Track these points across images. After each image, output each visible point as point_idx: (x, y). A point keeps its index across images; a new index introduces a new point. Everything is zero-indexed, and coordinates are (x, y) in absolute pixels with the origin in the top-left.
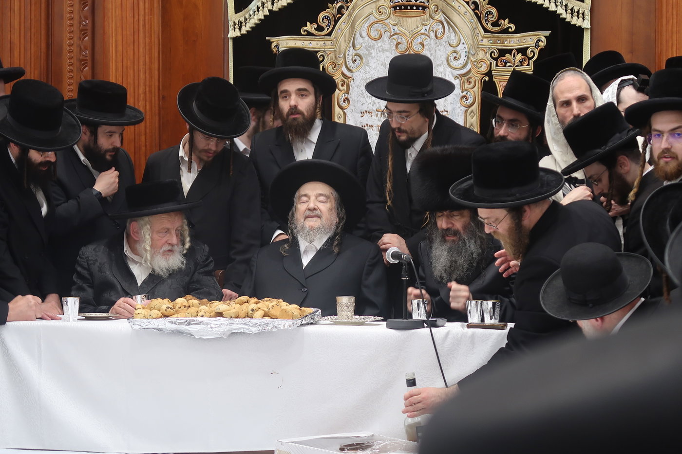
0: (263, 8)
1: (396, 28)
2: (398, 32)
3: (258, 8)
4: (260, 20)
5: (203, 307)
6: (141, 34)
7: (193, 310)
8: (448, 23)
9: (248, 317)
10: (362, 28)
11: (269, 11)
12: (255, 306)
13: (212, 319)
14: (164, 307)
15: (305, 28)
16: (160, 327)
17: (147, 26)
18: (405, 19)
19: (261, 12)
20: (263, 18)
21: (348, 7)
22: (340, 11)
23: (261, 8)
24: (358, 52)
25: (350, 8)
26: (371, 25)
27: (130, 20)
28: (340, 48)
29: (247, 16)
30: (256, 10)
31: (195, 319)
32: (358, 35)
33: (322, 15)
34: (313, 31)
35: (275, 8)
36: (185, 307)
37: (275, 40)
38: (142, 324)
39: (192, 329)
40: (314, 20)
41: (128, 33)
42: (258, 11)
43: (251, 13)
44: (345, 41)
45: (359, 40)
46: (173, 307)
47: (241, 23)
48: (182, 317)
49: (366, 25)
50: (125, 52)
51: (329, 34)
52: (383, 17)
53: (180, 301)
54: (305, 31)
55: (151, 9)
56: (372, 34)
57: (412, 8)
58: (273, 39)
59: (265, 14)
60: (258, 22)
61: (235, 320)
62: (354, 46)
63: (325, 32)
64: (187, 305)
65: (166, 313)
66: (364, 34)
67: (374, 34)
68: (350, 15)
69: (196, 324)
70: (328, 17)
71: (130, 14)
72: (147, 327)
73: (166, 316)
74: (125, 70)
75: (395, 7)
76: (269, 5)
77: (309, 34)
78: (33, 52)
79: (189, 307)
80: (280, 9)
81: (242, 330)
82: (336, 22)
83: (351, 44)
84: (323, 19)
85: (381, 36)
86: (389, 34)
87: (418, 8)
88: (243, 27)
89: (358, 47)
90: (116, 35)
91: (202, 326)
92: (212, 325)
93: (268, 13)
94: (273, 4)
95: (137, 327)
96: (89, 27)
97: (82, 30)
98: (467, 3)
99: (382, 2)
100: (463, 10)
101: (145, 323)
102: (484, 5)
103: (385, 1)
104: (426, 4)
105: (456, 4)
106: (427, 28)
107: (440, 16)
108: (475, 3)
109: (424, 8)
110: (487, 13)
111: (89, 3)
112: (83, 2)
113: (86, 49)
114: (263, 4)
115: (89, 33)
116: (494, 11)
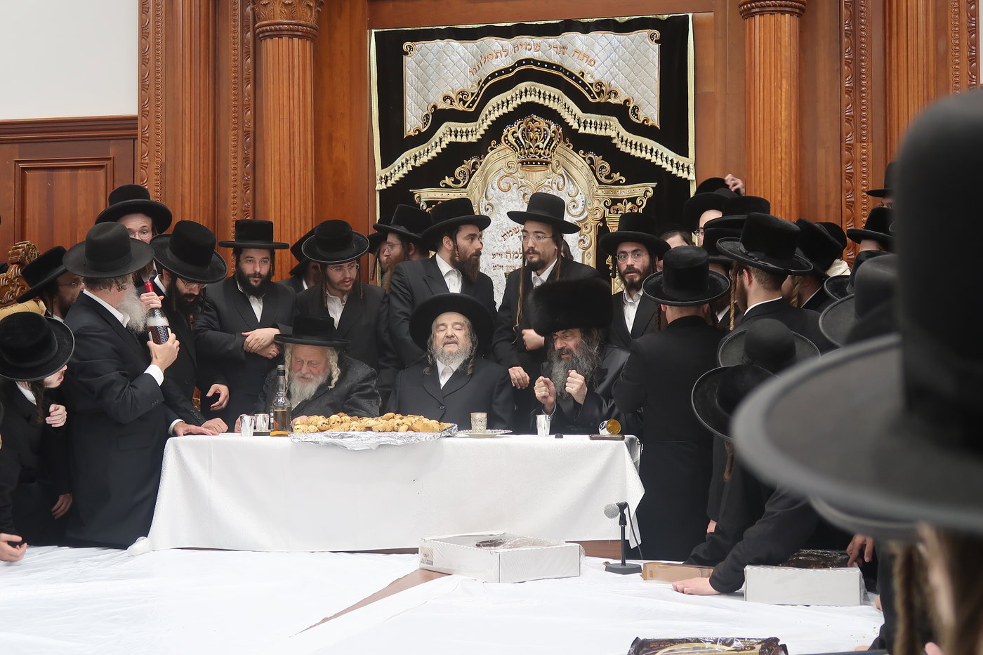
0: (407, 164)
1: (523, 180)
2: (525, 184)
3: (403, 164)
4: (404, 174)
5: (355, 422)
6: (297, 188)
7: (346, 425)
8: (567, 176)
9: (394, 431)
10: (494, 180)
11: (412, 166)
12: (400, 422)
13: (362, 432)
14: (320, 423)
15: (444, 181)
16: (316, 440)
17: (302, 181)
18: (530, 173)
19: (405, 168)
20: (407, 173)
21: (481, 163)
22: (474, 166)
23: (405, 164)
24: (490, 202)
25: (483, 164)
26: (501, 178)
27: (287, 174)
29: (392, 171)
30: (400, 166)
31: (348, 433)
32: (490, 187)
33: (458, 170)
34: (451, 184)
35: (418, 165)
36: (338, 422)
37: (417, 192)
38: (301, 438)
39: (345, 441)
40: (452, 174)
41: (286, 186)
42: (403, 167)
43: (396, 168)
44: (479, 191)
45: (491, 192)
46: (328, 423)
47: (387, 177)
48: (336, 431)
49: (497, 178)
50: (282, 202)
51: (465, 187)
52: (512, 171)
54: (444, 183)
55: (305, 166)
56: (502, 186)
57: (536, 164)
58: (416, 191)
59: (408, 169)
60: (403, 176)
61: (383, 433)
62: (486, 197)
63: (461, 185)
64: (340, 421)
65: (322, 428)
66: (495, 186)
67: (505, 186)
68: (483, 170)
69: (349, 437)
70: (464, 171)
71: (287, 170)
72: (305, 440)
73: (322, 431)
74: (282, 218)
75: (522, 163)
76: (412, 162)
77: (447, 186)
78: (201, 204)
79: (342, 422)
80: (421, 165)
81: (389, 442)
82: (471, 176)
83: (484, 196)
84: (459, 173)
85: (510, 188)
86: (517, 186)
87: (541, 163)
88: (389, 181)
89: (490, 197)
90: (275, 187)
91: (354, 439)
92: (362, 439)
93: (411, 169)
94: (415, 161)
95: (296, 441)
96: (251, 182)
97: (244, 185)
98: (584, 159)
99: (511, 158)
100: (580, 165)
101: (303, 437)
102: (598, 160)
103: (513, 157)
104: (549, 160)
105: (575, 160)
106: (550, 180)
107: (561, 171)
108: (590, 158)
109: (547, 163)
110: (601, 167)
111: (251, 160)
112: (246, 160)
113: (248, 201)
114: (407, 161)
115: (251, 187)
116: (607, 165)
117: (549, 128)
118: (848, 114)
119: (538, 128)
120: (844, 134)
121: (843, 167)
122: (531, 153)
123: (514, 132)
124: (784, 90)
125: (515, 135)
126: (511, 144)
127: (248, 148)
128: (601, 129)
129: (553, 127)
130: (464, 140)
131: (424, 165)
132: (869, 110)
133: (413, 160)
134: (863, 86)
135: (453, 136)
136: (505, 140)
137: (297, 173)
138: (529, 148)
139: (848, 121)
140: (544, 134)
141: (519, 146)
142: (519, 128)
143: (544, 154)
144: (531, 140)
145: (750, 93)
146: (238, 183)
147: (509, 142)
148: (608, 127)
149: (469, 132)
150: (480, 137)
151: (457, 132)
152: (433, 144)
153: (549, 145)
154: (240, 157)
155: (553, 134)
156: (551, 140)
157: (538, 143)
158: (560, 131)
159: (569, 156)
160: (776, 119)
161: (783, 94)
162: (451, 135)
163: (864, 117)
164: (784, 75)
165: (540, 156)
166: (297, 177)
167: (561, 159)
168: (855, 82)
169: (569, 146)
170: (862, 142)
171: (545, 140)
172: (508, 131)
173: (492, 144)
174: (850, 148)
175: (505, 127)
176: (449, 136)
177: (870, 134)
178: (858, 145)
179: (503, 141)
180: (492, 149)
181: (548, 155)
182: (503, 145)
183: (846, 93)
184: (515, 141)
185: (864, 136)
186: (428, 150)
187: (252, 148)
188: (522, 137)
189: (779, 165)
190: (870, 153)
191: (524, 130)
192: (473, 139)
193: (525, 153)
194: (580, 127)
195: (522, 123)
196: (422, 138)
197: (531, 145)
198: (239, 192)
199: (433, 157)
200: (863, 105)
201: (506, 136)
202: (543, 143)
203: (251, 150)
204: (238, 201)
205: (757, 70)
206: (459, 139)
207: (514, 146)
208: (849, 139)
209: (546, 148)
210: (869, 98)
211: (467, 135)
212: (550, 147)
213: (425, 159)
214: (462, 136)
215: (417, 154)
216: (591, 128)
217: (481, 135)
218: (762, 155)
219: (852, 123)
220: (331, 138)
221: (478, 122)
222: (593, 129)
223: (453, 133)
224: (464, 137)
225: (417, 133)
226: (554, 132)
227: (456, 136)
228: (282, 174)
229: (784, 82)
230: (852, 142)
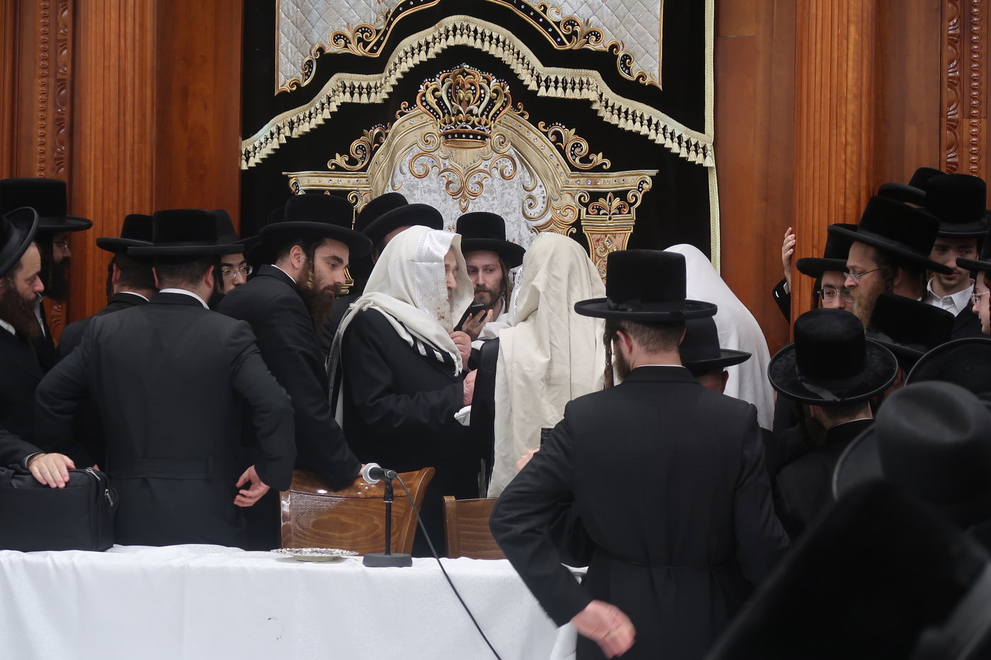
0: (279, 134)
3: (272, 134)
4: (275, 150)
8: (521, 160)
10: (403, 161)
11: (287, 138)
15: (333, 161)
17: (136, 159)
19: (276, 140)
20: (278, 147)
21: (387, 134)
22: (378, 139)
23: (276, 134)
25: (389, 135)
28: (377, 187)
29: (257, 144)
30: (269, 136)
32: (397, 171)
33: (354, 145)
34: (344, 165)
35: (295, 135)
37: (293, 177)
40: (345, 151)
42: (272, 138)
43: (263, 140)
44: (384, 178)
45: (399, 178)
47: (249, 152)
51: (364, 169)
54: (333, 164)
58: (290, 175)
59: (281, 142)
60: (272, 153)
62: (393, 185)
63: (359, 166)
68: (389, 145)
70: (363, 147)
77: (339, 168)
80: (301, 136)
82: (372, 153)
83: (389, 183)
84: (357, 149)
88: (251, 158)
89: (398, 186)
93: (285, 141)
94: (292, 129)
114: (279, 129)
118: (951, 75)
120: (945, 104)
121: (943, 155)
124: (852, 41)
130: (364, 100)
131: (305, 137)
132: (984, 70)
133: (287, 129)
134: (975, 34)
135: (348, 95)
139: (952, 85)
145: (802, 44)
149: (371, 89)
151: (354, 88)
152: (318, 106)
160: (839, 84)
161: (851, 47)
162: (344, 93)
163: (975, 80)
164: (852, 18)
168: (962, 27)
170: (972, 117)
174: (954, 125)
176: (342, 94)
177: (983, 106)
178: (966, 122)
183: (950, 44)
185: (975, 108)
186: (311, 114)
189: (843, 152)
190: (983, 135)
192: (377, 99)
196: (302, 96)
199: (319, 126)
200: (975, 62)
205: (813, 11)
206: (356, 99)
208: (953, 113)
210: (983, 51)
211: (368, 94)
213: (306, 128)
214: (361, 95)
215: (295, 119)
218: (817, 136)
219: (957, 88)
223: (348, 89)
224: (365, 97)
225: (295, 89)
227: (352, 94)
229: (852, 29)
230: (957, 116)
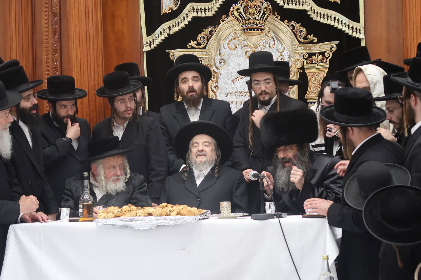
0: (164, 33)
1: (245, 42)
2: (247, 44)
3: (161, 33)
4: (162, 40)
5: (140, 211)
6: (92, 50)
7: (133, 212)
8: (276, 37)
9: (167, 215)
10: (225, 43)
11: (168, 34)
12: (171, 209)
13: (145, 217)
14: (116, 211)
15: (190, 44)
16: (114, 223)
17: (95, 46)
18: (250, 37)
19: (163, 35)
20: (164, 39)
21: (215, 31)
22: (211, 33)
23: (163, 33)
24: (223, 57)
25: (217, 31)
26: (230, 41)
27: (85, 42)
28: (211, 55)
29: (154, 38)
30: (160, 34)
31: (136, 218)
32: (222, 47)
33: (199, 36)
34: (195, 46)
35: (171, 33)
36: (128, 211)
37: (171, 52)
38: (103, 222)
39: (133, 224)
40: (195, 39)
41: (84, 49)
42: (161, 35)
43: (157, 36)
44: (214, 51)
45: (223, 50)
46: (121, 211)
47: (151, 42)
48: (127, 217)
49: (227, 41)
50: (82, 61)
51: (205, 47)
52: (237, 36)
53: (125, 207)
54: (190, 46)
55: (97, 35)
56: (231, 46)
57: (254, 30)
58: (170, 51)
59: (165, 36)
60: (161, 41)
61: (160, 217)
62: (220, 54)
63: (202, 46)
64: (130, 210)
65: (117, 215)
66: (226, 46)
67: (232, 46)
68: (217, 35)
69: (136, 221)
70: (204, 37)
72: (106, 224)
73: (117, 217)
74: (82, 72)
75: (244, 30)
76: (167, 31)
77: (192, 47)
78: (24, 63)
79: (131, 211)
80: (174, 33)
81: (164, 224)
82: (208, 40)
83: (218, 53)
84: (200, 38)
85: (236, 48)
86: (241, 46)
87: (258, 30)
88: (152, 45)
89: (222, 54)
90: (76, 51)
91: (139, 222)
92: (146, 221)
93: (167, 36)
94: (170, 30)
95: (100, 224)
96: (58, 48)
97: (54, 50)
98: (288, 26)
99: (236, 27)
100: (285, 30)
101: (105, 221)
102: (298, 26)
103: (238, 26)
104: (263, 27)
105: (281, 27)
106: (264, 41)
107: (272, 34)
108: (292, 25)
109: (262, 30)
110: (300, 32)
111: (58, 33)
112: (54, 33)
113: (57, 61)
114: (164, 30)
115: (58, 51)
116: (304, 30)
117: (263, 5)
119: (255, 5)
122: (251, 23)
123: (238, 9)
125: (239, 10)
126: (236, 17)
127: (56, 24)
128: (299, 5)
129: (265, 4)
130: (203, 15)
131: (176, 33)
133: (168, 30)
135: (195, 13)
136: (232, 15)
137: (91, 41)
138: (249, 20)
140: (259, 10)
141: (242, 18)
142: (241, 5)
143: (259, 23)
144: (250, 14)
146: (50, 49)
147: (235, 16)
148: (304, 3)
149: (206, 9)
150: (214, 13)
151: (198, 10)
152: (182, 18)
153: (262, 17)
154: (50, 31)
155: (265, 9)
156: (264, 13)
157: (255, 16)
158: (270, 7)
159: (277, 24)
162: (194, 12)
165: (257, 25)
166: (91, 43)
167: (272, 27)
169: (277, 17)
171: (260, 13)
172: (234, 8)
173: (223, 17)
175: (231, 6)
176: (193, 12)
179: (231, 16)
180: (223, 21)
181: (262, 24)
182: (231, 18)
184: (239, 15)
186: (178, 22)
187: (59, 24)
188: (244, 12)
191: (245, 7)
192: (209, 14)
193: (246, 23)
194: (284, 4)
195: (243, 2)
196: (174, 14)
197: (250, 17)
198: (50, 55)
199: (183, 28)
201: (233, 11)
202: (259, 16)
203: (58, 26)
204: (50, 61)
206: (199, 15)
207: (238, 19)
209: (260, 19)
211: (205, 12)
212: (263, 18)
213: (176, 29)
214: (201, 12)
215: (171, 25)
216: (292, 4)
217: (215, 11)
220: (113, 16)
221: (213, 2)
222: (294, 5)
223: (195, 10)
224: (203, 13)
225: (170, 11)
226: (266, 8)
227: (197, 12)
228: (81, 41)
